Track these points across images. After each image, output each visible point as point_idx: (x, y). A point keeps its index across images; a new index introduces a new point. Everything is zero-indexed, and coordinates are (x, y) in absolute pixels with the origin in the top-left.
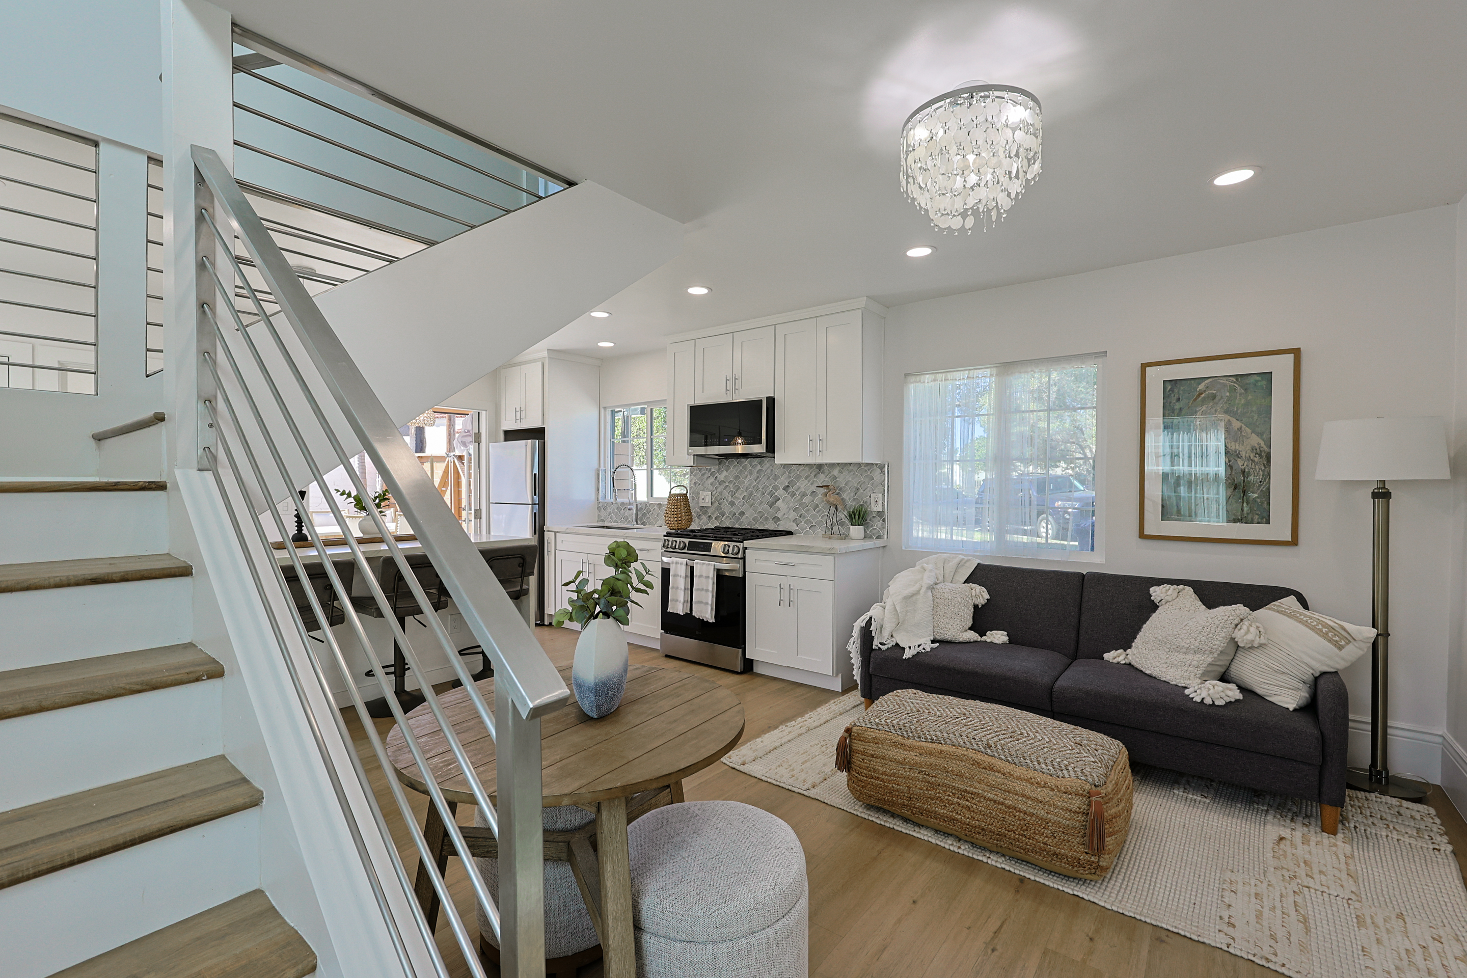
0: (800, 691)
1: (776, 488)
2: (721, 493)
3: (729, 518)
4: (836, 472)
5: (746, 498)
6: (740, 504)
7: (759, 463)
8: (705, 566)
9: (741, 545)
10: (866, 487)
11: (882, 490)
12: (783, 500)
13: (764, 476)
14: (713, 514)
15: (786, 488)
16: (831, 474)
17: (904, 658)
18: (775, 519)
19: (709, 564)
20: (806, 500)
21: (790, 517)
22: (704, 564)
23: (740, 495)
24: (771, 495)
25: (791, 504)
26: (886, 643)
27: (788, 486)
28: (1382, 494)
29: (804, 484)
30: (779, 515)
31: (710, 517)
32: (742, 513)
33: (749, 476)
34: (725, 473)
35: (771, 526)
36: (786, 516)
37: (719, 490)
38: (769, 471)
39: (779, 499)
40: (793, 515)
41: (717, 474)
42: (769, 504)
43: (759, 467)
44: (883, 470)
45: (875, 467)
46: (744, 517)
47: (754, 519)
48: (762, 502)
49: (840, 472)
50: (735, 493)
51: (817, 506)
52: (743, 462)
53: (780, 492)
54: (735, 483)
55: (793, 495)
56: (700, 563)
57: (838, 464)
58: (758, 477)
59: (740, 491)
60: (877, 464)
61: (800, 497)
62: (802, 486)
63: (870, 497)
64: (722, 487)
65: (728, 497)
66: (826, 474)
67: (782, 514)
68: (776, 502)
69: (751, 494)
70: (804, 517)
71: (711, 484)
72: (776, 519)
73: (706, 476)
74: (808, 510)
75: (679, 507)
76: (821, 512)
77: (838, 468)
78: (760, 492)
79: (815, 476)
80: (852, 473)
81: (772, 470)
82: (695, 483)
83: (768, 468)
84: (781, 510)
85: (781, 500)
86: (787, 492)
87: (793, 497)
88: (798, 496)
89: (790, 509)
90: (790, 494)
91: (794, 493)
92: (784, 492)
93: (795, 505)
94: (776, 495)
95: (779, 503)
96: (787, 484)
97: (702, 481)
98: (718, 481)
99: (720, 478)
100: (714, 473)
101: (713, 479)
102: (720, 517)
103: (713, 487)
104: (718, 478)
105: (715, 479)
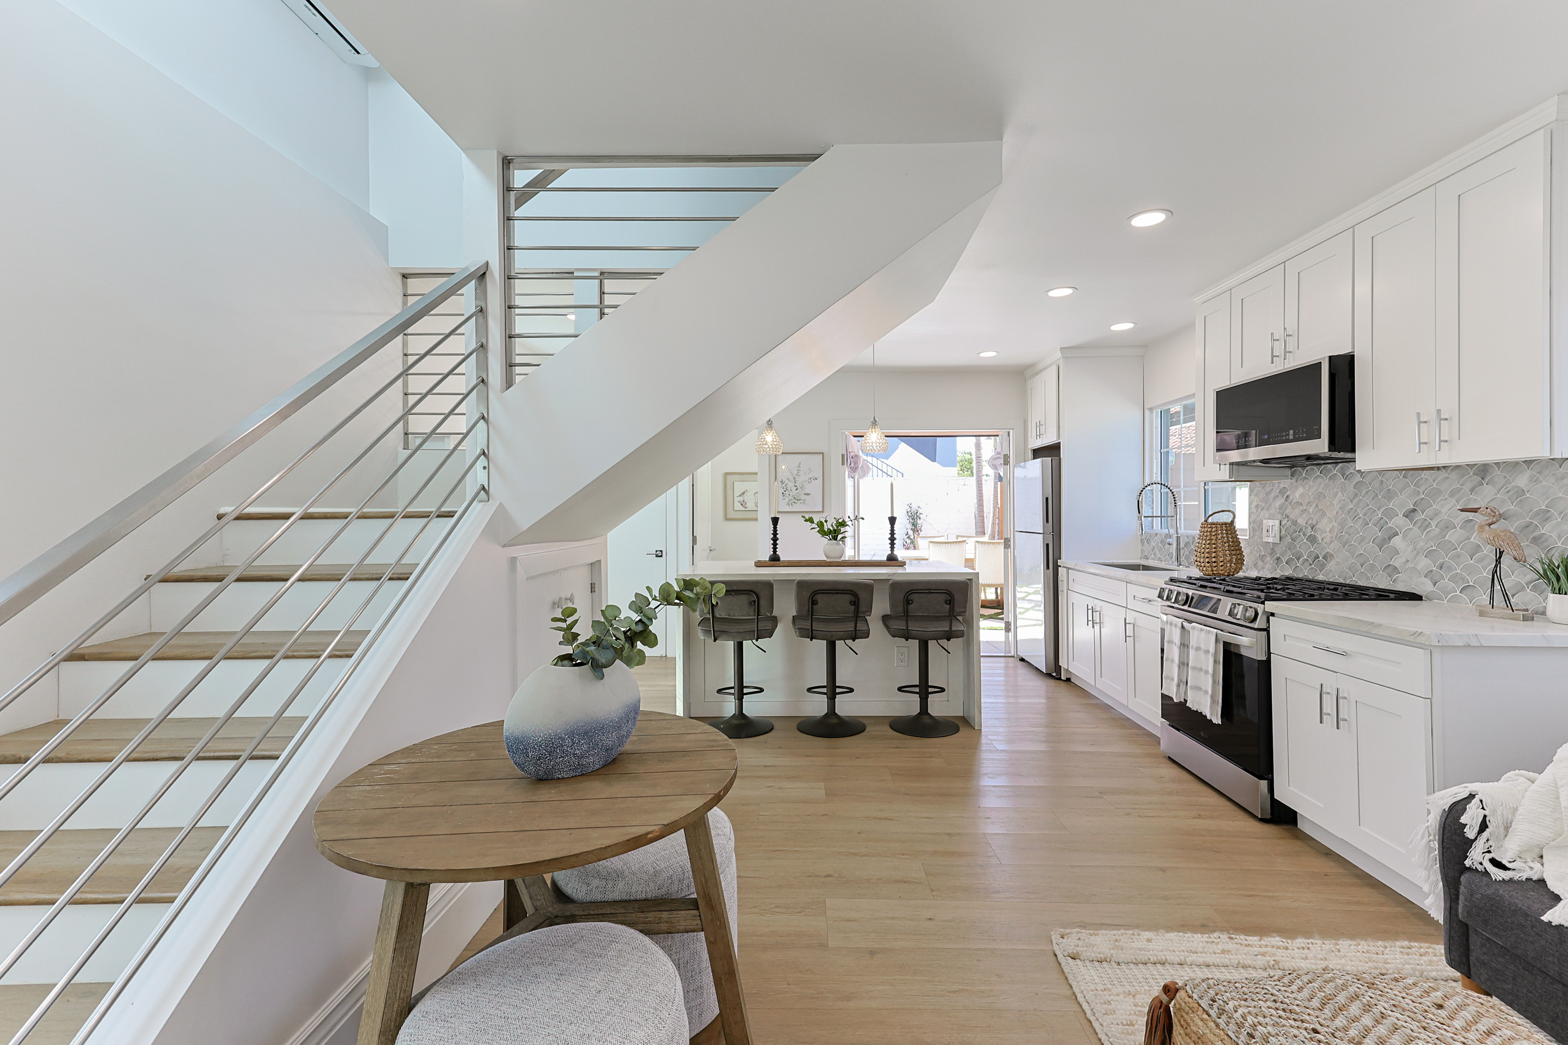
0: (1366, 894)
1: (1390, 514)
2: (1293, 522)
3: (1307, 564)
4: (1522, 481)
5: (1335, 531)
6: (1324, 540)
8: (1203, 633)
9: (1260, 608)
12: (1404, 536)
13: (1367, 493)
14: (1283, 555)
15: (1410, 514)
16: (1510, 486)
17: (1545, 918)
18: (1390, 570)
19: (1209, 632)
21: (1419, 567)
22: (1202, 630)
23: (1325, 527)
24: (1381, 525)
25: (1421, 544)
26: (1508, 865)
27: (1414, 510)
29: (1448, 507)
30: (1397, 562)
31: (1278, 559)
32: (1329, 557)
33: (1340, 494)
34: (1301, 490)
35: (1383, 583)
36: (1410, 565)
37: (1290, 517)
38: (1376, 484)
39: (1396, 534)
40: (1424, 563)
41: (1289, 492)
42: (1377, 541)
43: (1358, 478)
46: (1332, 562)
48: (1363, 539)
49: (1534, 480)
50: (1317, 523)
52: (1330, 471)
53: (1399, 521)
54: (1317, 506)
55: (1425, 526)
57: (1528, 463)
58: (1356, 495)
59: (1325, 520)
61: (1438, 530)
62: (1444, 510)
64: (1296, 513)
65: (1305, 528)
67: (1403, 560)
68: (1390, 538)
70: (1450, 568)
71: (1280, 508)
72: (1392, 570)
73: (1272, 495)
74: (1459, 556)
75: (1213, 542)
77: (1528, 473)
78: (1360, 521)
79: (1472, 490)
81: (1382, 482)
82: (1257, 506)
83: (1374, 480)
84: (1401, 554)
85: (1401, 535)
86: (1411, 521)
87: (1424, 530)
88: (1434, 530)
89: (1418, 553)
90: (1418, 525)
91: (1426, 523)
92: (1405, 520)
93: (1428, 545)
94: (1390, 525)
95: (1396, 541)
96: (1412, 507)
97: (1267, 504)
98: (1291, 502)
99: (1293, 498)
100: (1284, 490)
101: (1283, 500)
102: (1295, 561)
103: (1283, 513)
104: (1291, 497)
105: (1286, 500)
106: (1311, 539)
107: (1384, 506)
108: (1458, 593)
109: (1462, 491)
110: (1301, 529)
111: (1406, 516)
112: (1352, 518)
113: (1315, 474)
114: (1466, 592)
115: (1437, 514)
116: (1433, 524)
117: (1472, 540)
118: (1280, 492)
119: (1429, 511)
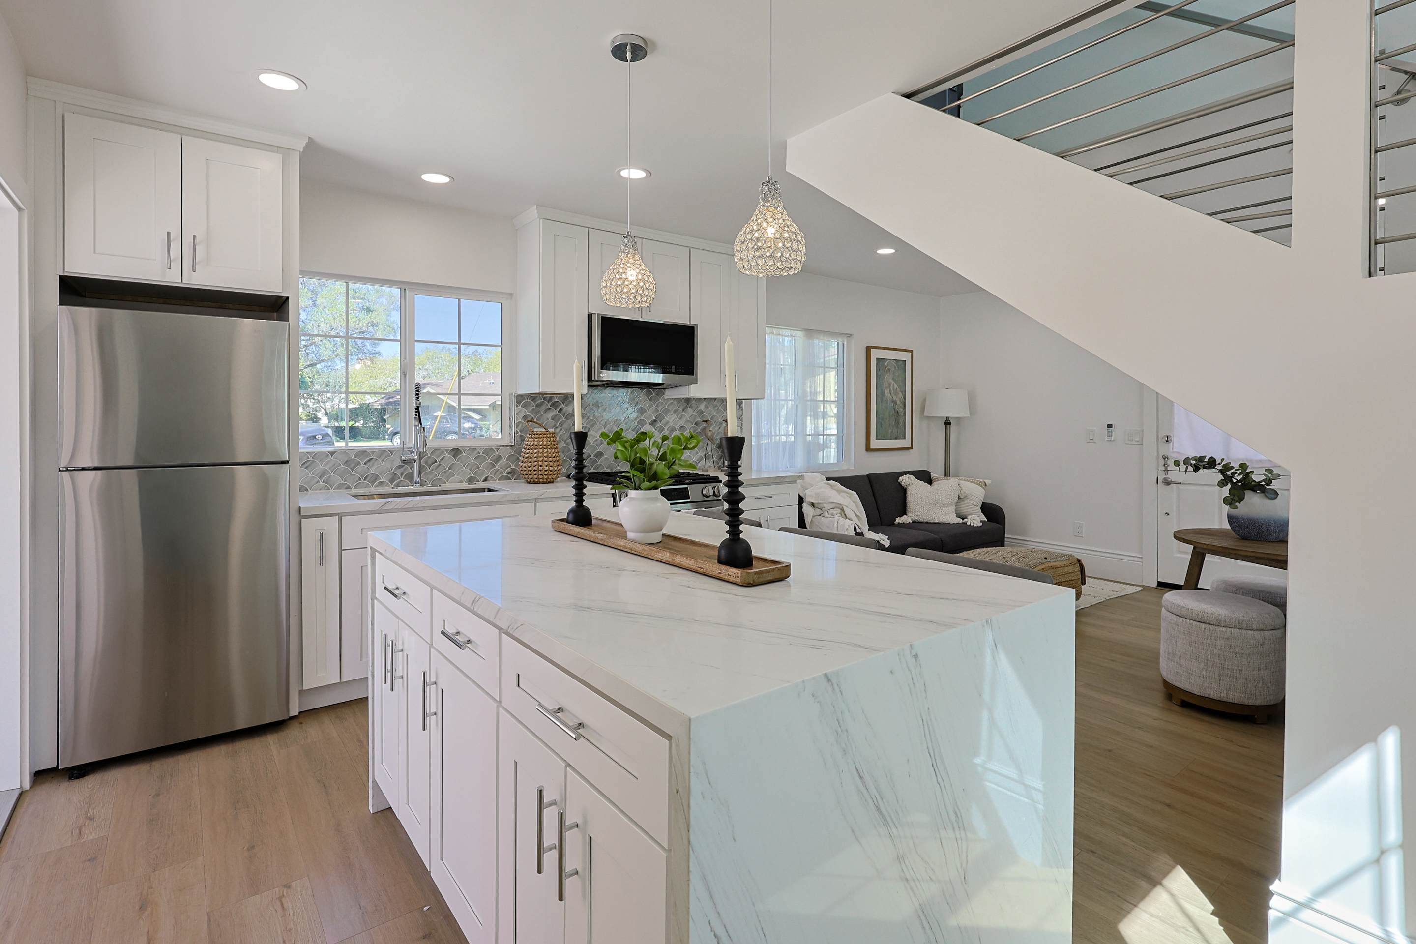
4: (702, 407)
15: (653, 423)
27: (656, 421)
28: (948, 423)
29: (673, 419)
37: (565, 426)
41: (562, 406)
44: (741, 406)
46: (603, 458)
49: (707, 407)
53: (648, 427)
57: (705, 399)
61: (668, 432)
62: (671, 421)
66: (694, 409)
71: (553, 419)
73: (543, 408)
79: (683, 410)
80: (717, 408)
86: (654, 427)
87: (661, 432)
88: (666, 431)
90: (658, 430)
91: (662, 428)
92: (651, 427)
96: (654, 419)
97: (537, 415)
98: (564, 414)
99: (566, 411)
100: (557, 404)
101: (555, 412)
102: (568, 462)
103: (557, 422)
104: (564, 410)
105: (559, 412)
107: (639, 418)
109: (679, 411)
112: (617, 426)
115: (668, 423)
116: (666, 428)
118: (553, 405)
119: (664, 421)
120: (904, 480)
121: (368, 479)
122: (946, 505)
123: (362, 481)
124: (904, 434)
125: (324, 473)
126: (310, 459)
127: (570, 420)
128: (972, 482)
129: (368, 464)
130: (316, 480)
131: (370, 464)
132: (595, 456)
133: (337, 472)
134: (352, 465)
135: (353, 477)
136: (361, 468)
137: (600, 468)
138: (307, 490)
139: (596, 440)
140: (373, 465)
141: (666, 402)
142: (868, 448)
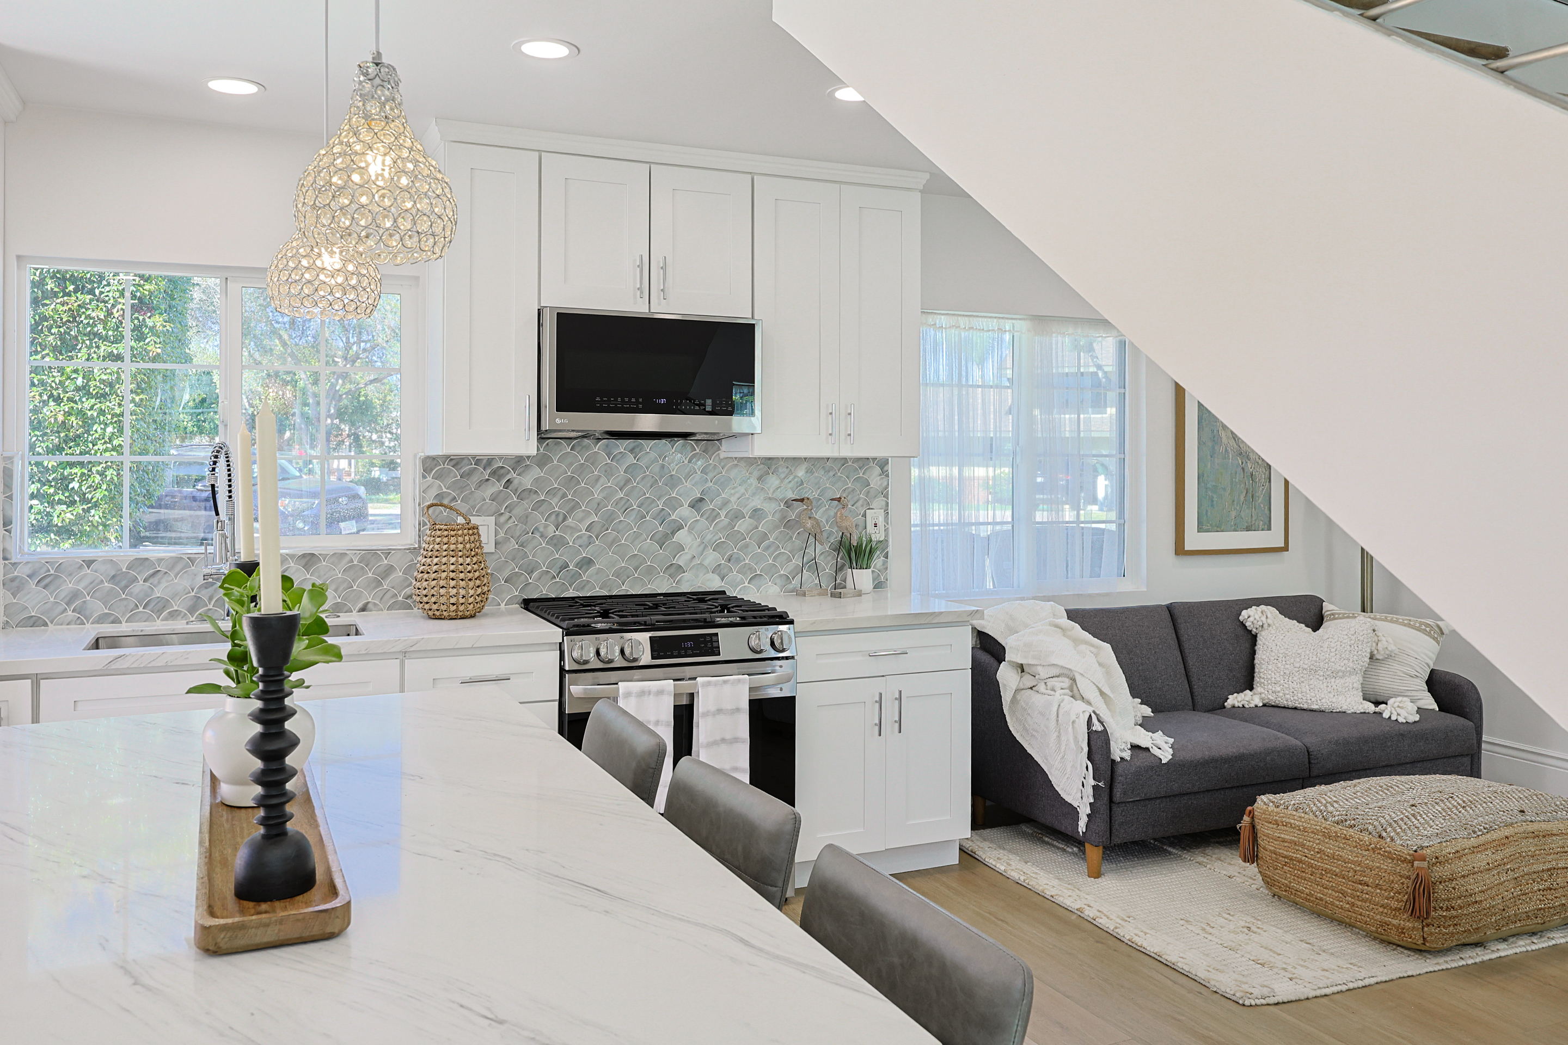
1: (673, 504)
2: (525, 519)
3: (549, 576)
4: (801, 473)
5: (596, 529)
6: (579, 542)
7: (632, 451)
10: (855, 499)
11: (884, 503)
12: (691, 529)
13: (643, 478)
14: (499, 569)
15: (697, 504)
18: (672, 570)
20: (742, 526)
21: (706, 563)
23: (579, 523)
24: (662, 517)
25: (709, 537)
27: (701, 500)
29: (737, 496)
30: (681, 560)
32: (588, 562)
33: (603, 479)
37: (518, 511)
38: (655, 468)
39: (680, 527)
40: (712, 557)
41: (512, 475)
42: (657, 537)
43: (631, 459)
44: (885, 468)
45: (871, 464)
46: (592, 570)
47: (617, 575)
48: (637, 536)
50: (565, 518)
51: (765, 536)
52: (587, 448)
53: (685, 511)
54: (564, 495)
55: (713, 517)
56: (716, 684)
57: (805, 459)
58: (628, 481)
59: (578, 513)
60: (874, 459)
61: (727, 521)
62: (733, 499)
63: (864, 515)
64: (527, 505)
65: (546, 527)
66: (783, 476)
67: (689, 557)
68: (673, 533)
69: (610, 518)
70: (738, 560)
73: (475, 478)
74: (747, 546)
76: (772, 549)
77: (804, 466)
78: (634, 514)
80: (831, 474)
81: (663, 466)
83: (653, 462)
84: (686, 551)
85: (686, 529)
86: (698, 511)
87: (713, 521)
88: (723, 519)
89: (706, 547)
90: (707, 515)
91: (715, 514)
92: (691, 511)
93: (717, 537)
94: (673, 517)
95: (682, 536)
96: (699, 496)
97: (462, 492)
98: (516, 490)
99: (520, 483)
100: (502, 471)
101: (498, 486)
102: (523, 576)
103: (501, 505)
104: (516, 482)
105: (506, 487)
106: (555, 541)
107: (666, 494)
108: (746, 584)
109: (751, 480)
110: (537, 529)
111: (692, 506)
113: (561, 451)
114: (754, 582)
115: (726, 503)
116: (723, 514)
117: (760, 529)
118: (493, 473)
119: (718, 501)
120: (1252, 616)
121: (151, 606)
122: (1340, 674)
123: (141, 609)
124: (1267, 520)
125: (75, 595)
126: (52, 572)
127: (527, 501)
128: (1409, 626)
129: (151, 580)
130: (60, 609)
131: (155, 580)
132: (576, 566)
133: (97, 594)
134: (123, 583)
135: (125, 603)
136: (139, 587)
137: (586, 588)
138: (46, 625)
139: (578, 537)
140: (159, 582)
141: (722, 464)
142: (1180, 549)
